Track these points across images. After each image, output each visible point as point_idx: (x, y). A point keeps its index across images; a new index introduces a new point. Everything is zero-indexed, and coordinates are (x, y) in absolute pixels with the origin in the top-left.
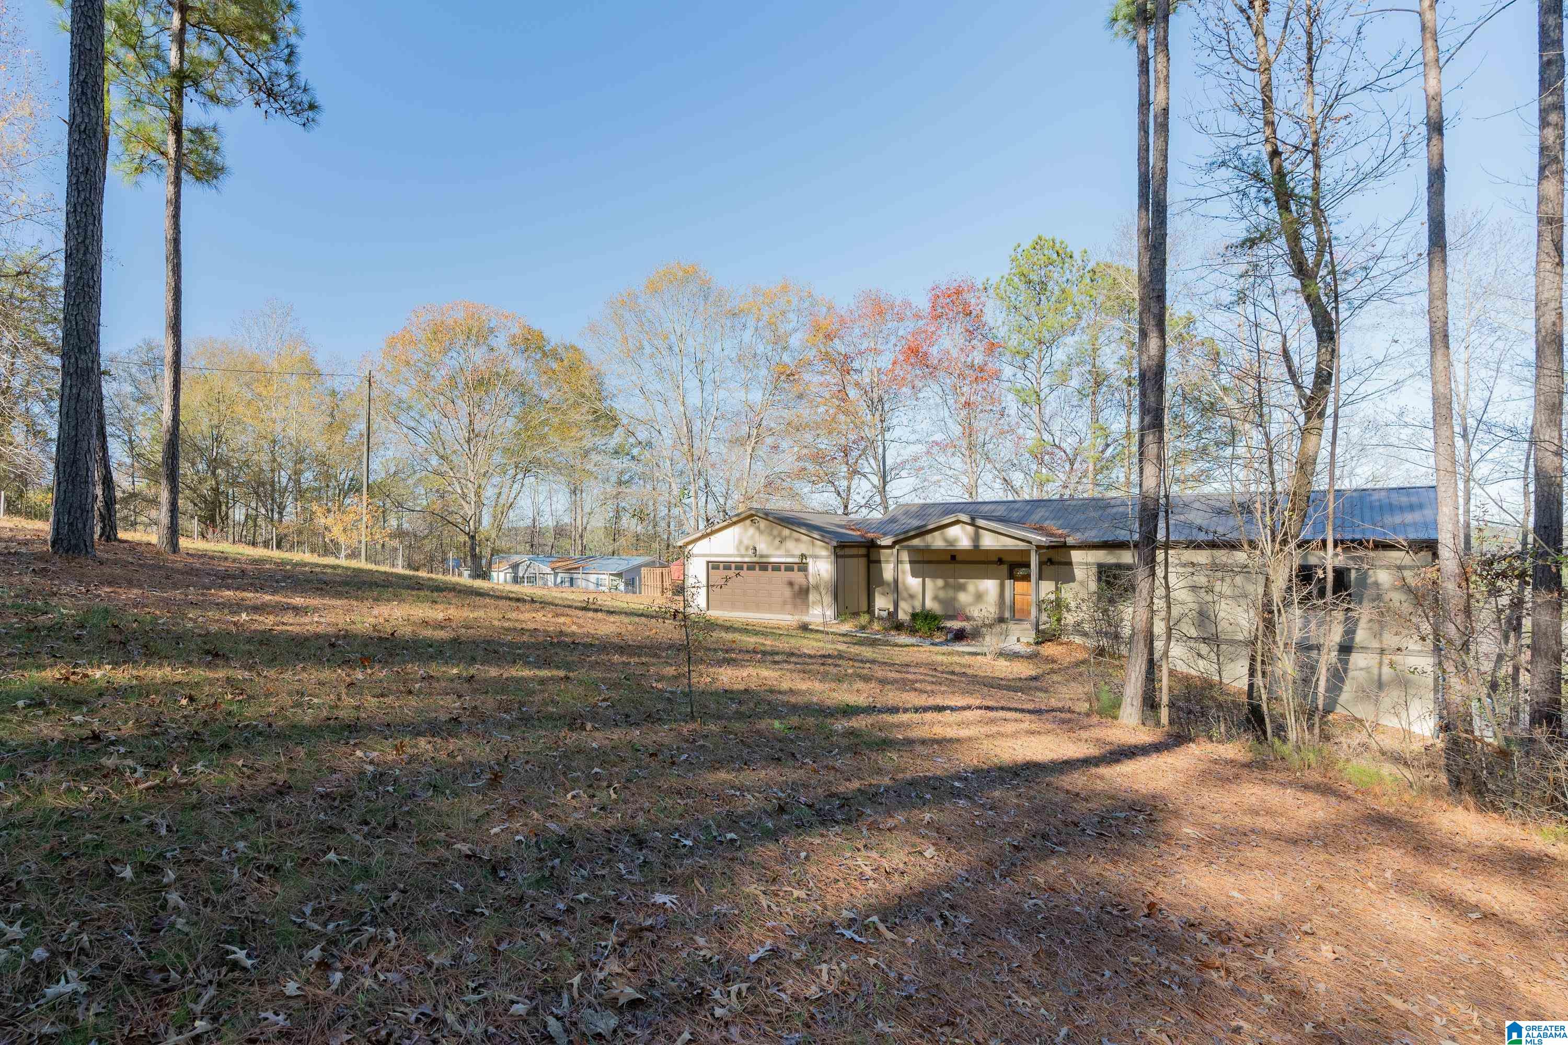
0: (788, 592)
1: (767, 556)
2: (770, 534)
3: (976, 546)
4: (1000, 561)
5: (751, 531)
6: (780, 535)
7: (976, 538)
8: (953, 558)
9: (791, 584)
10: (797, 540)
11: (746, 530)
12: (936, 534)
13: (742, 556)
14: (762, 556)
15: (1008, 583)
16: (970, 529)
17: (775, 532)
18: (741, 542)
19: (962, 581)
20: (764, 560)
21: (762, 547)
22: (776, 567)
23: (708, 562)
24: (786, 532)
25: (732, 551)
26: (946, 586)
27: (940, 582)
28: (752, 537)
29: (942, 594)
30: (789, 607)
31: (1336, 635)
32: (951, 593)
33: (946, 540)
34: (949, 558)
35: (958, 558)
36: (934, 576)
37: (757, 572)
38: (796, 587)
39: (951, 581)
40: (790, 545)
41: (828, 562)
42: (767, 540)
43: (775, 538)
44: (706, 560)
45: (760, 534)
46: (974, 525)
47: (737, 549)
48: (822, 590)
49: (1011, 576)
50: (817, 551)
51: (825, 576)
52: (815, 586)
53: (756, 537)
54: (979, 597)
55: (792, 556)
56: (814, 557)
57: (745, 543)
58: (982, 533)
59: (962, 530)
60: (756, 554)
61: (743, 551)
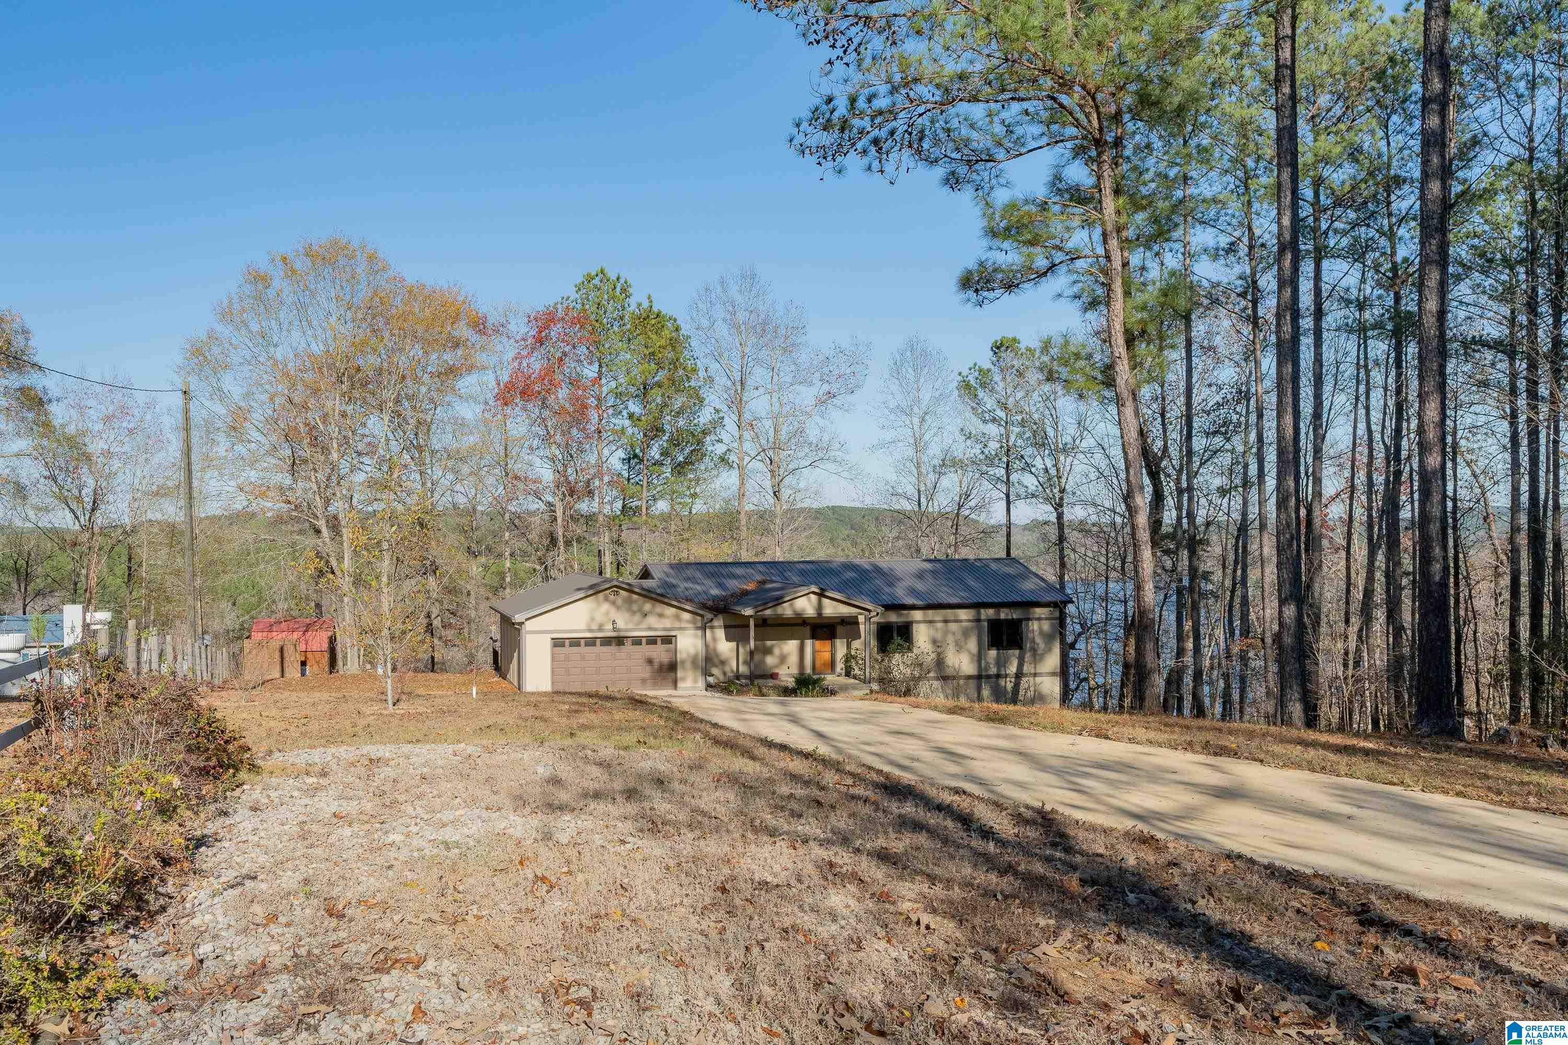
0: (647, 668)
1: (627, 630)
2: (630, 609)
3: (820, 614)
5: (606, 607)
7: (820, 607)
8: (765, 621)
9: (650, 661)
10: (661, 616)
11: (599, 605)
12: (787, 605)
13: (591, 631)
14: (619, 630)
15: (809, 643)
16: (813, 598)
17: (635, 607)
18: (592, 618)
19: (769, 643)
20: (622, 634)
21: (621, 624)
22: (637, 641)
23: (553, 639)
24: (648, 606)
25: (583, 626)
27: (751, 646)
28: (607, 613)
29: (752, 658)
31: (1013, 669)
32: (759, 656)
35: (770, 622)
36: (747, 640)
38: (656, 665)
40: (652, 620)
41: (696, 636)
42: (627, 615)
43: (634, 613)
44: (548, 637)
45: (618, 608)
46: (821, 595)
47: (588, 625)
48: (688, 665)
49: (814, 637)
50: (683, 625)
51: (692, 651)
52: (683, 662)
53: (613, 611)
54: (783, 659)
55: (655, 630)
56: (680, 629)
57: (599, 618)
58: (826, 601)
59: (809, 600)
60: (615, 629)
61: (594, 627)
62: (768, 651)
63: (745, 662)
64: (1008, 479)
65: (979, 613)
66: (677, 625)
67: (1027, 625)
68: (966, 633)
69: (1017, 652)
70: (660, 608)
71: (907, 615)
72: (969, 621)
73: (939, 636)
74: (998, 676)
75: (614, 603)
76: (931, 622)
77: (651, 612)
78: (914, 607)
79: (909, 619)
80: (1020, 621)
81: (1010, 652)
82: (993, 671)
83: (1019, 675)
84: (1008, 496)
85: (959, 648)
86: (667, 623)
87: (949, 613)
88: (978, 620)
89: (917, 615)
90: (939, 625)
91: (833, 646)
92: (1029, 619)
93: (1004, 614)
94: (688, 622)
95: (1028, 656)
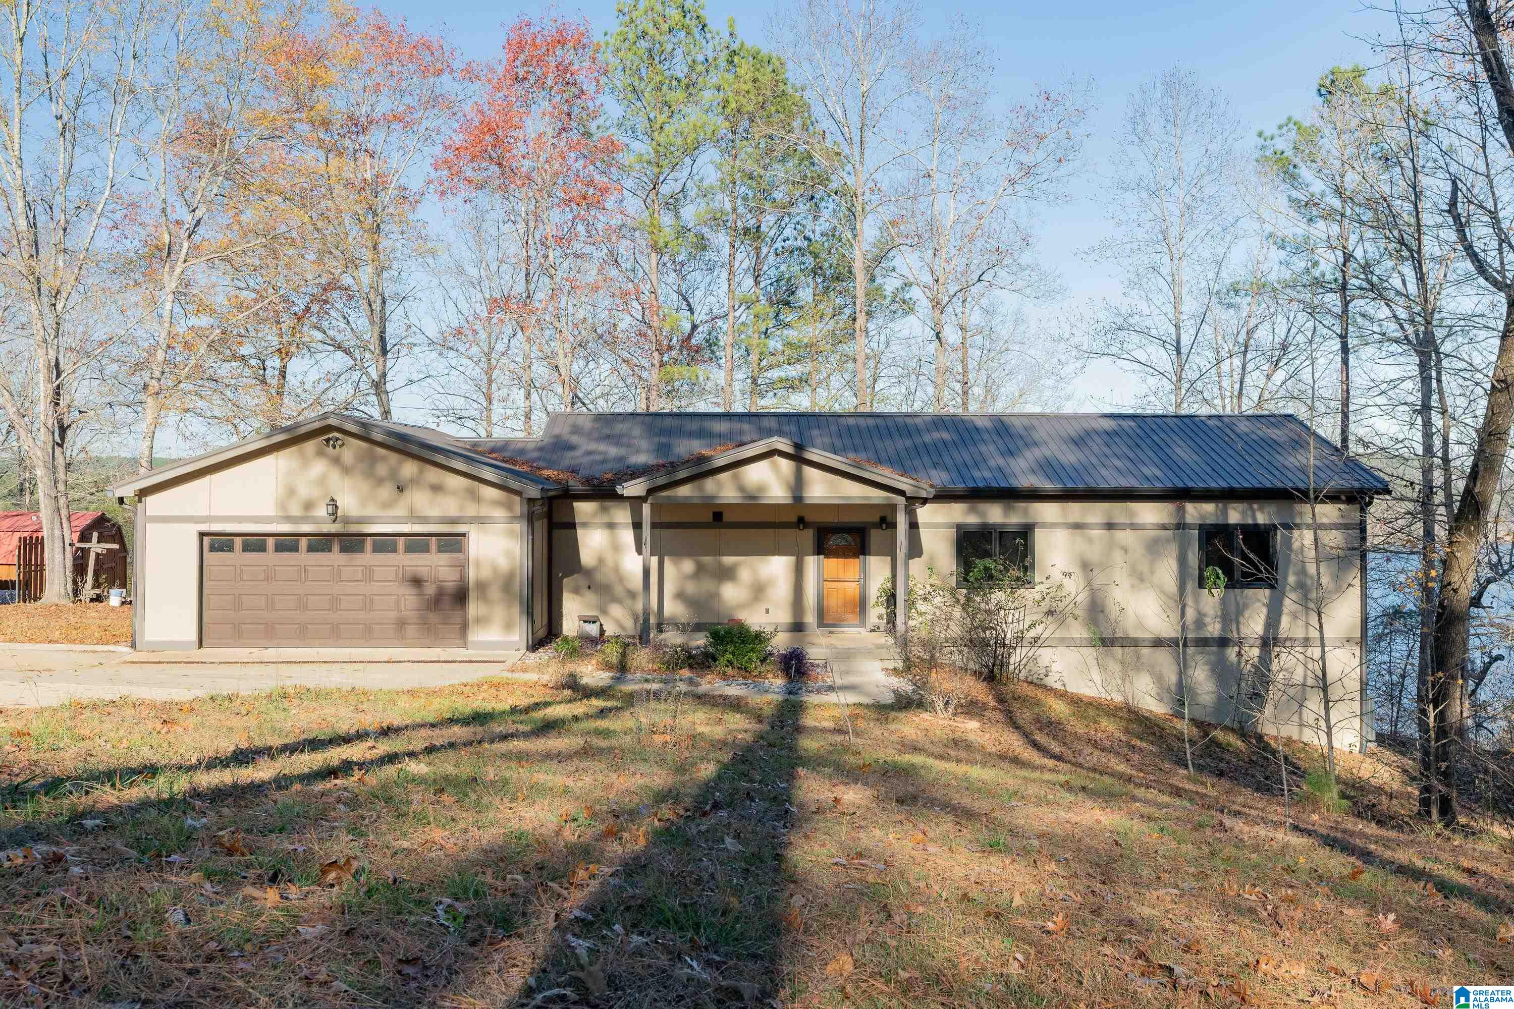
0: (410, 599)
1: (361, 520)
2: (370, 474)
4: (801, 522)
5: (319, 467)
6: (393, 475)
7: (798, 485)
8: (718, 516)
9: (417, 582)
10: (437, 489)
11: (305, 462)
12: (724, 476)
13: (288, 519)
14: (347, 521)
15: (811, 562)
16: (785, 465)
17: (382, 470)
18: (291, 492)
19: (728, 560)
20: (354, 528)
21: (350, 502)
22: (384, 544)
23: (202, 535)
24: (409, 471)
25: (270, 510)
26: (700, 570)
27: (688, 566)
28: (322, 481)
29: (691, 588)
30: (411, 630)
31: (1255, 628)
32: (708, 585)
33: (741, 489)
34: (709, 517)
35: (726, 518)
36: (678, 553)
37: (335, 557)
38: (430, 590)
39: (707, 559)
40: (419, 499)
41: (511, 533)
42: (365, 486)
43: (380, 482)
44: (193, 530)
45: (346, 470)
46: (798, 458)
47: (282, 505)
48: (495, 593)
49: (820, 549)
50: (485, 511)
51: (503, 564)
52: (482, 586)
53: (335, 477)
54: (759, 590)
55: (424, 520)
56: (479, 520)
57: (305, 491)
58: (810, 473)
59: (776, 468)
60: (334, 515)
61: (295, 510)
62: (727, 574)
63: (680, 596)
64: (1345, 311)
65: (1181, 511)
66: (471, 510)
67: (1288, 542)
68: (1153, 548)
69: (1264, 594)
70: (433, 475)
71: (1026, 512)
72: (1163, 527)
73: (1094, 553)
74: (1223, 642)
75: (336, 461)
76: (1078, 526)
77: (414, 482)
78: (1036, 496)
79: (1030, 521)
80: (1271, 529)
81: (1249, 592)
82: (1214, 629)
83: (1270, 641)
84: (1343, 337)
85: (1140, 578)
86: (449, 506)
87: (1117, 510)
88: (1181, 526)
89: (1048, 511)
90: (1096, 533)
91: (864, 570)
92: (1288, 527)
93: (1235, 515)
94: (496, 503)
95: (1289, 604)
